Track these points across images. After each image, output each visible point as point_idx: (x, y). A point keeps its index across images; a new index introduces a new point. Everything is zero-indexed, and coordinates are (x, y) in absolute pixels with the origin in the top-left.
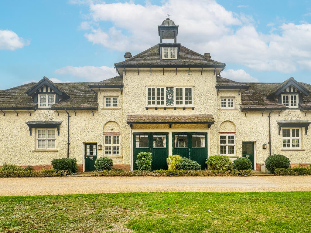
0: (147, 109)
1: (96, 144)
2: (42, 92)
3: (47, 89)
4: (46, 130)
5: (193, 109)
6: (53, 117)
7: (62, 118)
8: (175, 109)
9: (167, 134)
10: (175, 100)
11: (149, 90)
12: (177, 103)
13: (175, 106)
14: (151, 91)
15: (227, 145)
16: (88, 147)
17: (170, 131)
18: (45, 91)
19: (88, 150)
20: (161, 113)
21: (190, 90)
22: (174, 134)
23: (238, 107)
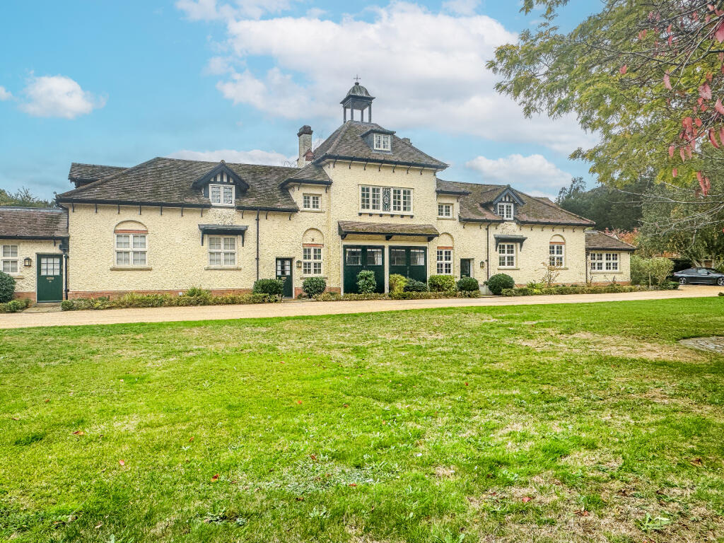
0: (360, 214)
1: (291, 260)
2: (215, 182)
3: (222, 178)
4: (222, 238)
5: (412, 217)
6: (233, 219)
7: (248, 222)
8: (392, 216)
9: (382, 248)
10: (392, 205)
11: (363, 189)
12: (395, 208)
13: (392, 212)
14: (365, 190)
15: (444, 262)
16: (279, 263)
17: (387, 244)
18: (219, 180)
19: (279, 268)
20: (376, 220)
21: (409, 193)
22: (391, 248)
23: (456, 217)
